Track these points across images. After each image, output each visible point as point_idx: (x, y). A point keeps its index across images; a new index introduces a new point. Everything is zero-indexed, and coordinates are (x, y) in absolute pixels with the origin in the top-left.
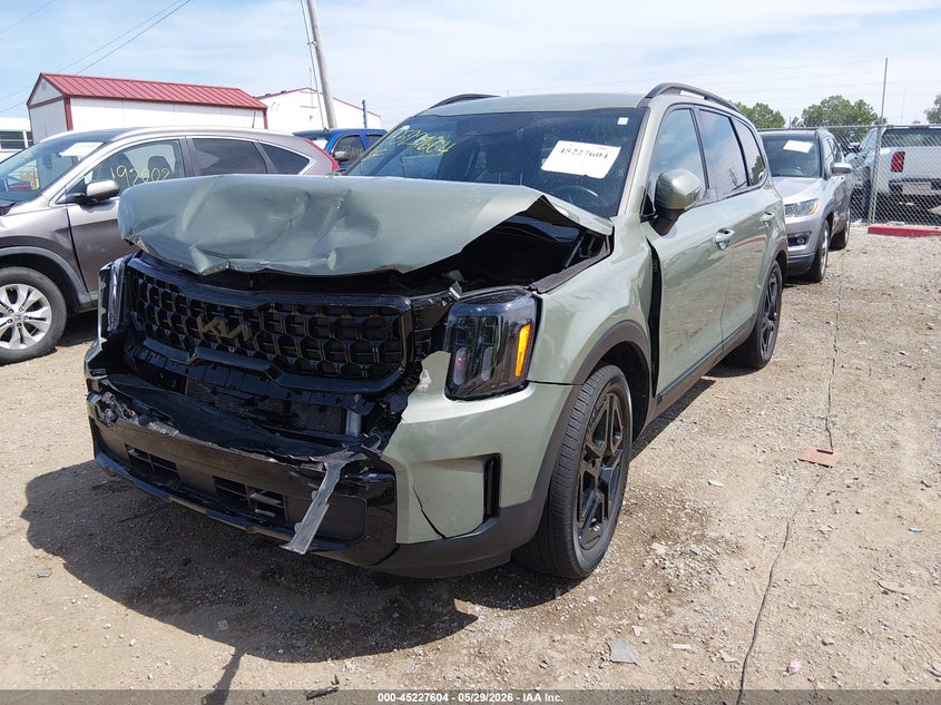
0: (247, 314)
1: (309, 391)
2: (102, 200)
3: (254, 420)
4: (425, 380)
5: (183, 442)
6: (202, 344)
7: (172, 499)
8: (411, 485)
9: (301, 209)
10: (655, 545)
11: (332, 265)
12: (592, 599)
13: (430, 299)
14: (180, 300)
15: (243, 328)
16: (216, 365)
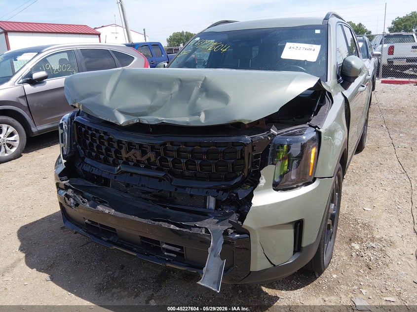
0: (153, 148)
1: (190, 187)
2: (40, 81)
3: (152, 201)
4: (262, 181)
5: (121, 218)
6: (124, 163)
7: (114, 247)
8: (258, 239)
9: (176, 88)
10: (353, 244)
11: (203, 120)
12: (335, 276)
13: (261, 136)
14: (110, 140)
15: (151, 155)
16: (132, 174)
